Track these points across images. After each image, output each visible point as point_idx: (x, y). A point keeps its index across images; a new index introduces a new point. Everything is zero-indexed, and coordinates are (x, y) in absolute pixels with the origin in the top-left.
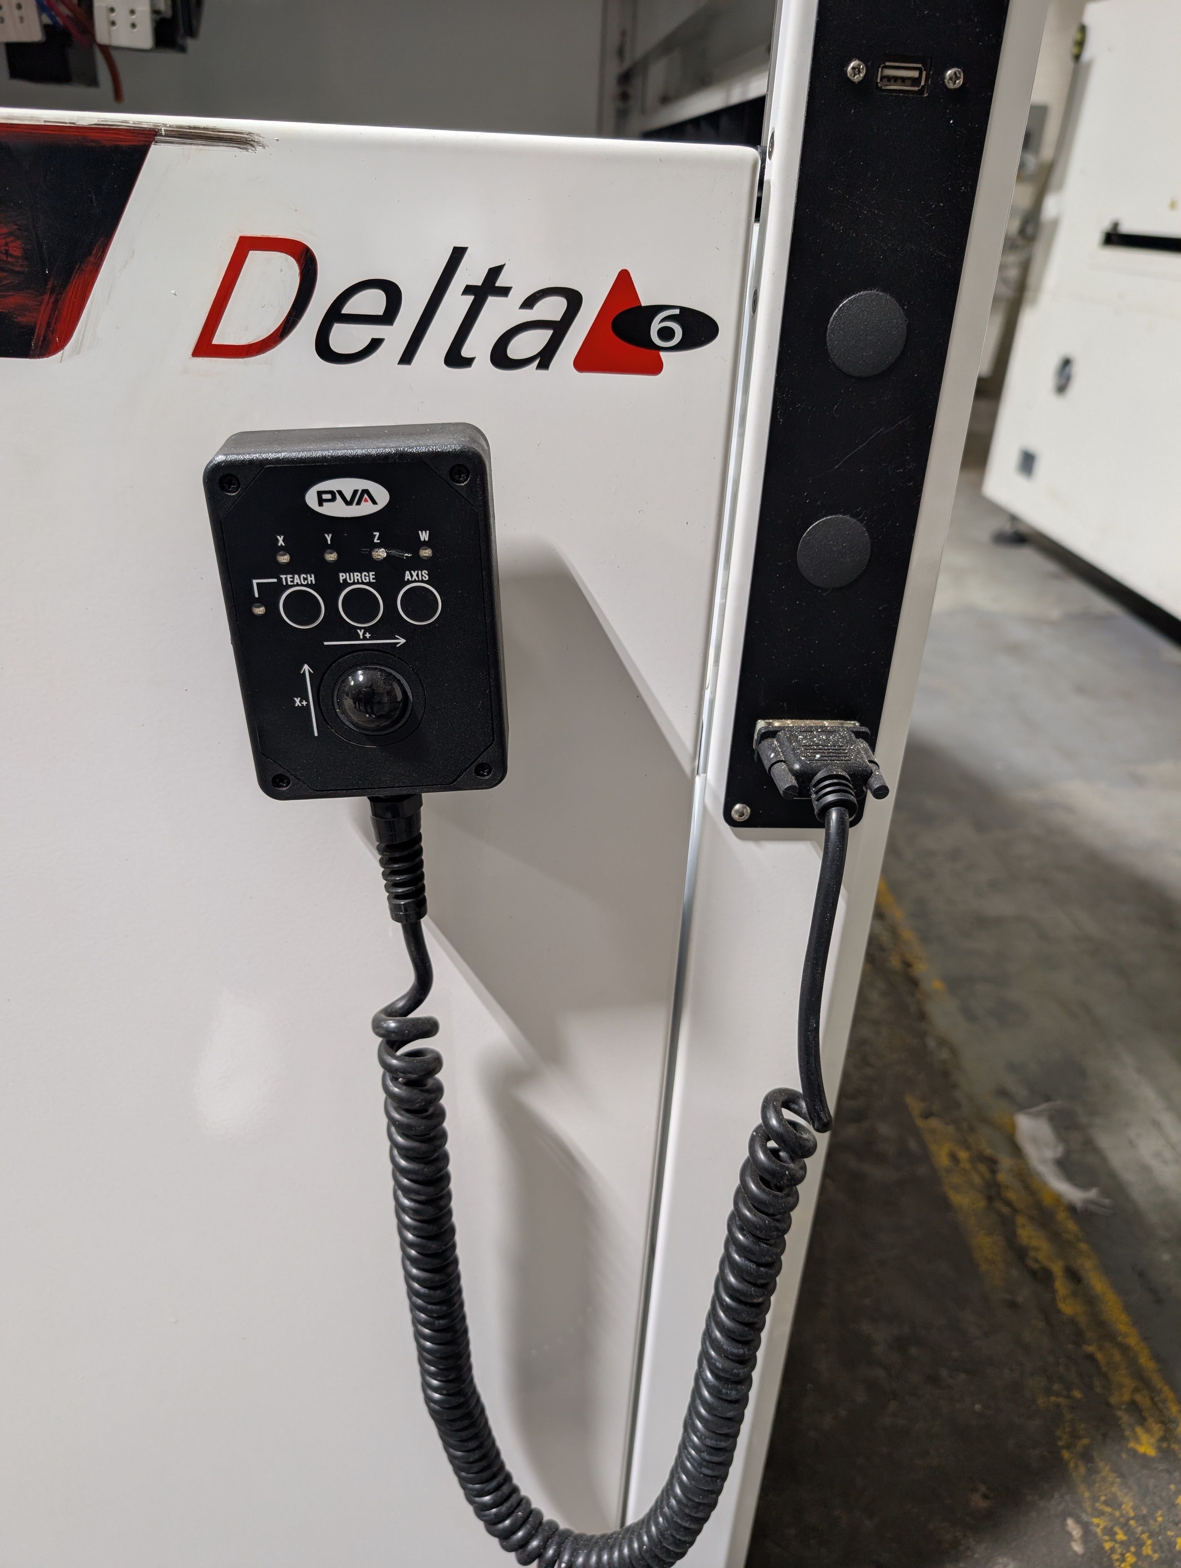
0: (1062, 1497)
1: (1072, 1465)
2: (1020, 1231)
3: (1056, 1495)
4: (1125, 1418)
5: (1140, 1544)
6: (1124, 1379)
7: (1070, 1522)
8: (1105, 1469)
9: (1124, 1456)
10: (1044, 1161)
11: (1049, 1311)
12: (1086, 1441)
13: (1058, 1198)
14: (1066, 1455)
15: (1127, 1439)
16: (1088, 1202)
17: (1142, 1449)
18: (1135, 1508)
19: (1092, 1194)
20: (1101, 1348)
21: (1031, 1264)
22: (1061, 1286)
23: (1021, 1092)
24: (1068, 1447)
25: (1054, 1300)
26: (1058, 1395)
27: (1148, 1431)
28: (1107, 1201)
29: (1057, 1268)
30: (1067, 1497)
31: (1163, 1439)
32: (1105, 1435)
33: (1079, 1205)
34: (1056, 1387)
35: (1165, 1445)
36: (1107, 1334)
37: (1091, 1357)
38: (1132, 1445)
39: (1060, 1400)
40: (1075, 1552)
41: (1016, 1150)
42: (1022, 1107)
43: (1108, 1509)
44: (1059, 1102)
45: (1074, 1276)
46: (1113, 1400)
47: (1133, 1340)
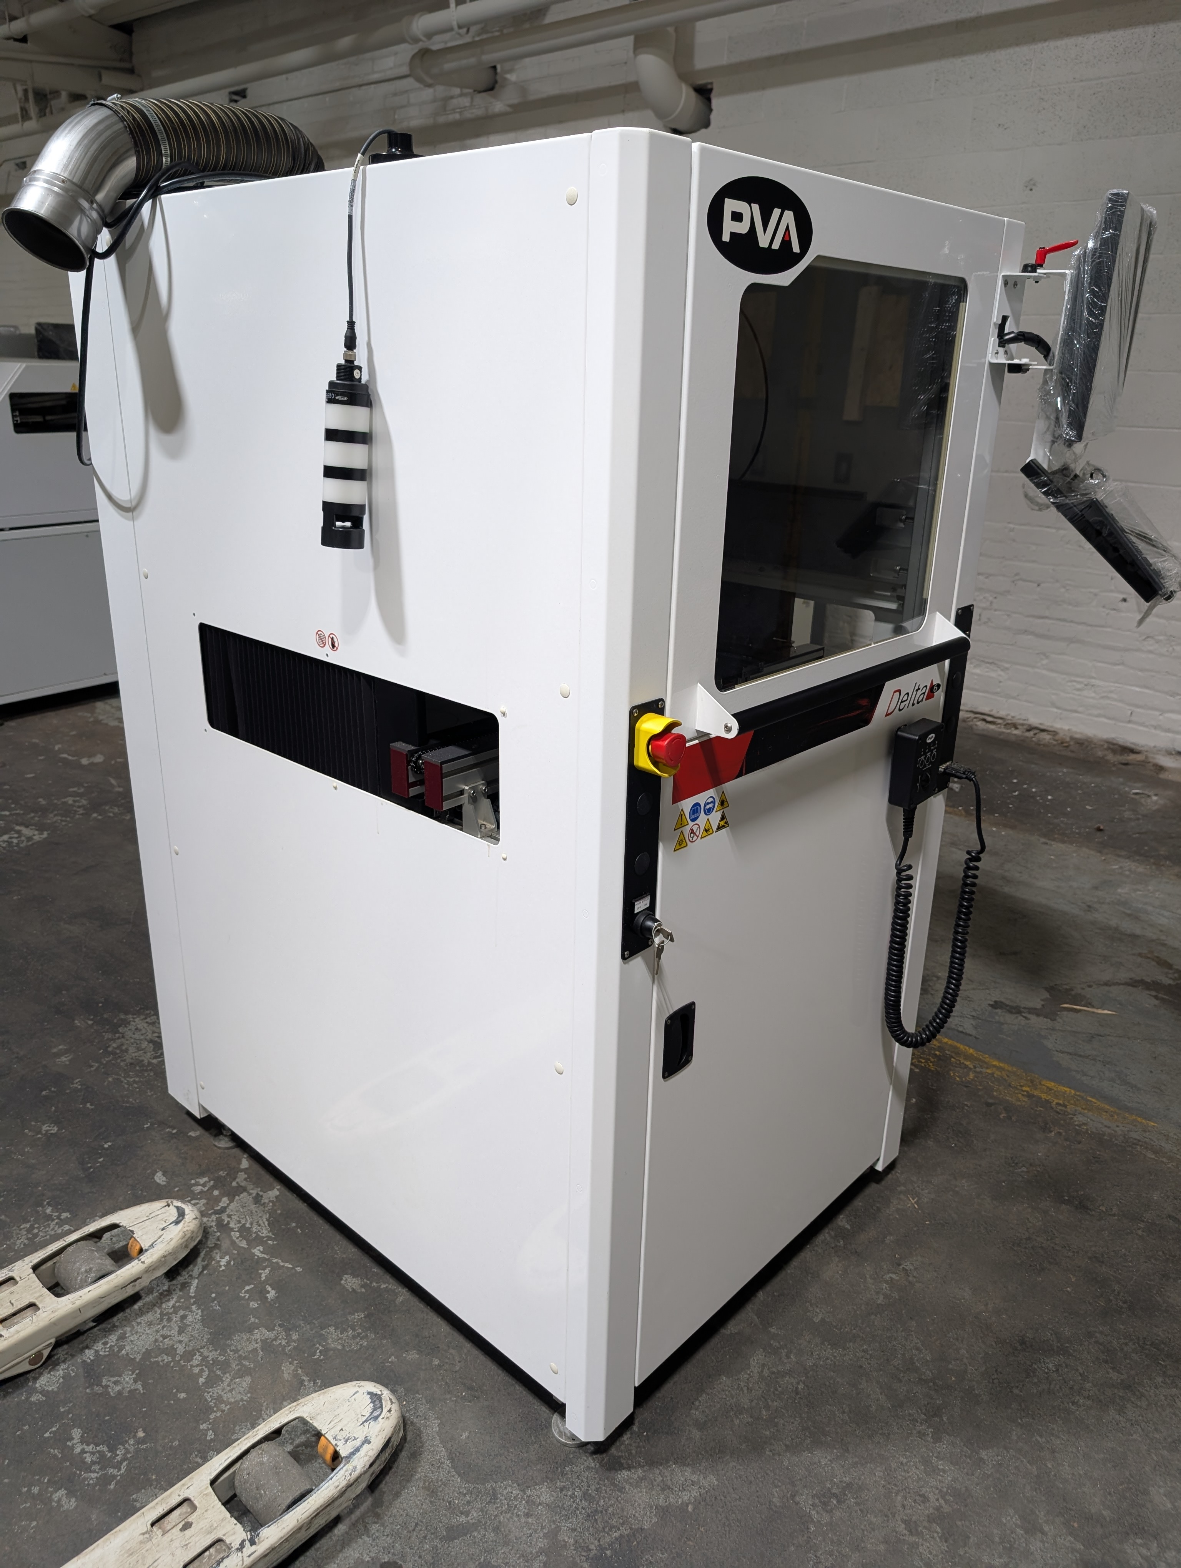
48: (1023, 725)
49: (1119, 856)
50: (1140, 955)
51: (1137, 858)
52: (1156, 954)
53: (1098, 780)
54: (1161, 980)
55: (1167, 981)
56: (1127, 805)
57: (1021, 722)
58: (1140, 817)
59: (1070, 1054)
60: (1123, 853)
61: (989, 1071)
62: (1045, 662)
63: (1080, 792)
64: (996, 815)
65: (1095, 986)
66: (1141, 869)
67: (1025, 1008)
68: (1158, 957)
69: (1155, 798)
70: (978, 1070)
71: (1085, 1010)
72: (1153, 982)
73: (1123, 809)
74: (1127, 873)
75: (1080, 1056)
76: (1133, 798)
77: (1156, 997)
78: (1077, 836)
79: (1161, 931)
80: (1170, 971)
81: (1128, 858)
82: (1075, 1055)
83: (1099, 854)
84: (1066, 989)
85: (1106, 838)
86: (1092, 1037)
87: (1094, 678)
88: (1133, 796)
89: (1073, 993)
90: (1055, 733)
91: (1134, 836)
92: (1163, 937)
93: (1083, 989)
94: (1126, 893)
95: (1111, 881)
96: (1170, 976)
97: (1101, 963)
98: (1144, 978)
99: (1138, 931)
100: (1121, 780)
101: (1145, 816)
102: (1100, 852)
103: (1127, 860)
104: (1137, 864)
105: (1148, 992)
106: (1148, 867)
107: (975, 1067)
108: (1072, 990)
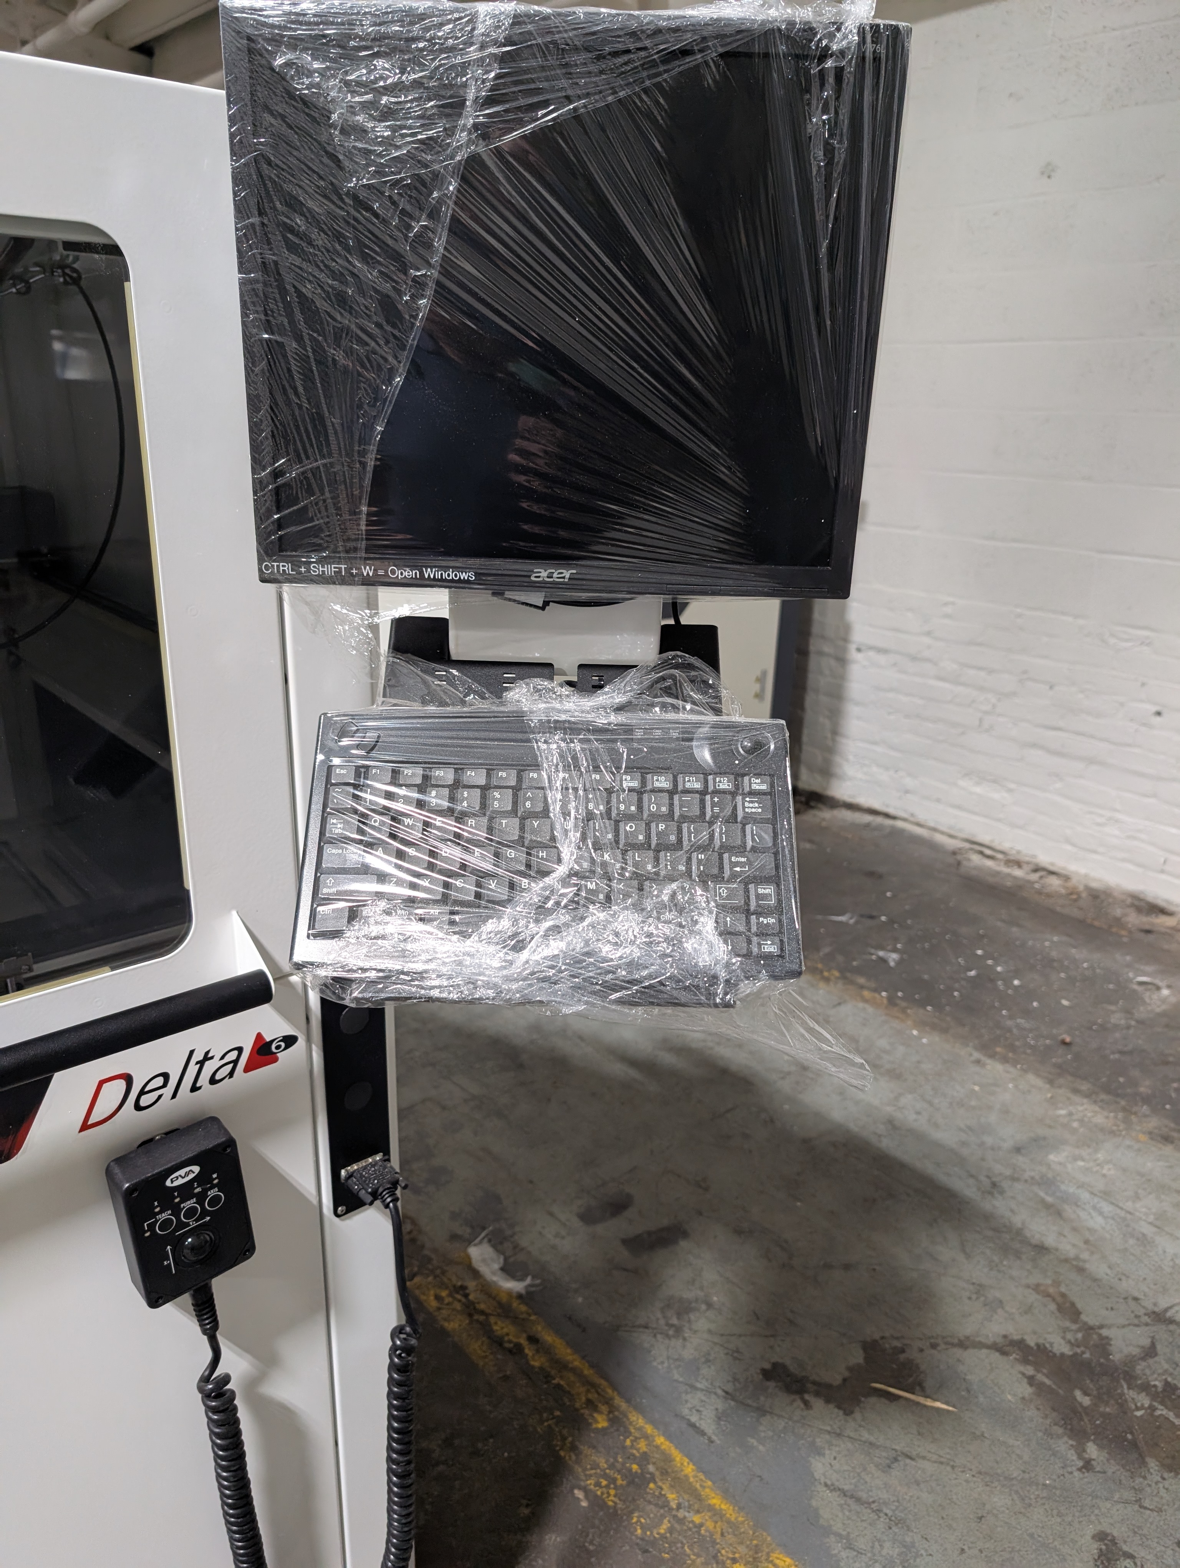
0: (567, 1479)
1: (567, 1458)
2: (495, 1328)
3: (565, 1480)
4: (586, 1412)
5: (614, 1480)
6: (579, 1388)
7: (576, 1491)
8: (585, 1449)
9: (592, 1435)
10: (494, 1273)
11: (527, 1372)
12: (570, 1439)
13: (509, 1293)
14: (562, 1453)
15: (590, 1424)
16: (527, 1287)
17: (600, 1426)
18: (606, 1463)
19: (528, 1281)
20: (561, 1378)
21: (507, 1345)
22: (529, 1351)
23: (466, 1231)
24: (562, 1449)
25: (527, 1363)
26: (547, 1420)
27: (600, 1413)
28: (538, 1282)
29: (523, 1341)
30: (571, 1477)
31: (610, 1412)
32: (579, 1429)
33: (523, 1292)
34: (545, 1415)
35: (611, 1416)
36: (563, 1366)
37: (558, 1386)
38: (594, 1426)
39: (550, 1422)
40: (584, 1507)
41: (476, 1274)
42: (469, 1242)
43: (593, 1471)
44: (491, 1228)
45: (533, 1340)
46: (577, 1405)
47: (577, 1362)
48: (1028, 863)
49: (1076, 1091)
50: (1037, 1288)
51: (1103, 1096)
52: (1063, 1289)
53: (1097, 956)
54: (1051, 1344)
55: (1061, 1347)
56: (1121, 1002)
57: (1027, 859)
58: (1133, 1023)
59: (844, 1493)
60: (1085, 1087)
61: (697, 1519)
62: (1058, 785)
63: (1063, 975)
64: (929, 1008)
65: (943, 1346)
66: (1100, 1119)
67: (814, 1383)
68: (1063, 1295)
69: (1165, 992)
70: (681, 1514)
71: (906, 1399)
72: (1038, 1345)
73: (1113, 1008)
74: (1075, 1125)
75: (858, 1500)
76: (1134, 991)
77: (1031, 1380)
78: (1029, 1051)
79: (1087, 1242)
80: (1074, 1327)
81: (1088, 1096)
82: (852, 1497)
83: (1048, 1086)
84: (895, 1348)
85: (1069, 1057)
86: (896, 1460)
87: (1118, 811)
88: (1136, 987)
89: (902, 1357)
90: (1067, 878)
91: (1112, 1057)
92: (1085, 1256)
93: (921, 1350)
94: (1060, 1164)
95: (1044, 1138)
96: (1069, 1336)
97: (970, 1298)
98: (1026, 1337)
99: (1050, 1240)
100: (1128, 958)
101: (1140, 1022)
102: (1051, 1082)
103: (1085, 1101)
104: (1097, 1108)
105: (1022, 1368)
106: (1112, 1115)
107: (679, 1507)
108: (903, 1351)
